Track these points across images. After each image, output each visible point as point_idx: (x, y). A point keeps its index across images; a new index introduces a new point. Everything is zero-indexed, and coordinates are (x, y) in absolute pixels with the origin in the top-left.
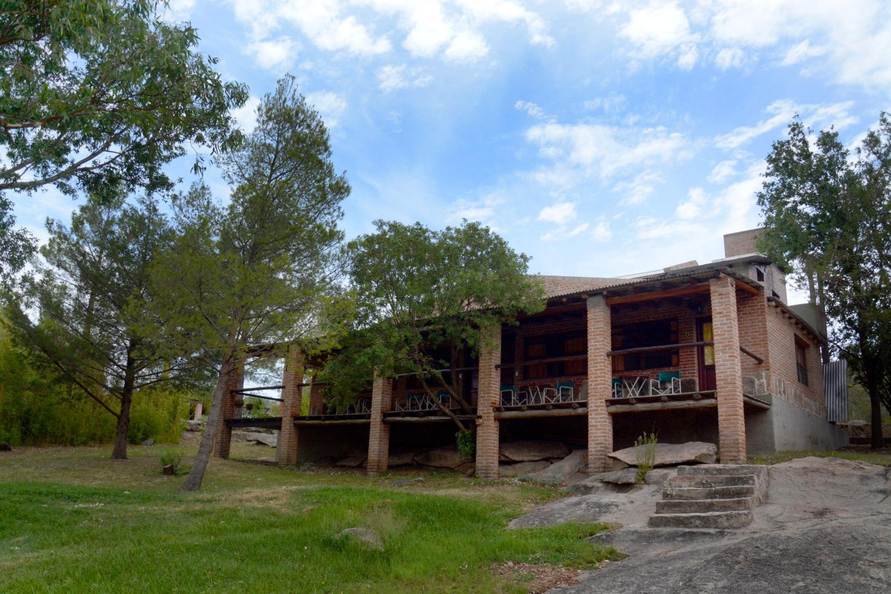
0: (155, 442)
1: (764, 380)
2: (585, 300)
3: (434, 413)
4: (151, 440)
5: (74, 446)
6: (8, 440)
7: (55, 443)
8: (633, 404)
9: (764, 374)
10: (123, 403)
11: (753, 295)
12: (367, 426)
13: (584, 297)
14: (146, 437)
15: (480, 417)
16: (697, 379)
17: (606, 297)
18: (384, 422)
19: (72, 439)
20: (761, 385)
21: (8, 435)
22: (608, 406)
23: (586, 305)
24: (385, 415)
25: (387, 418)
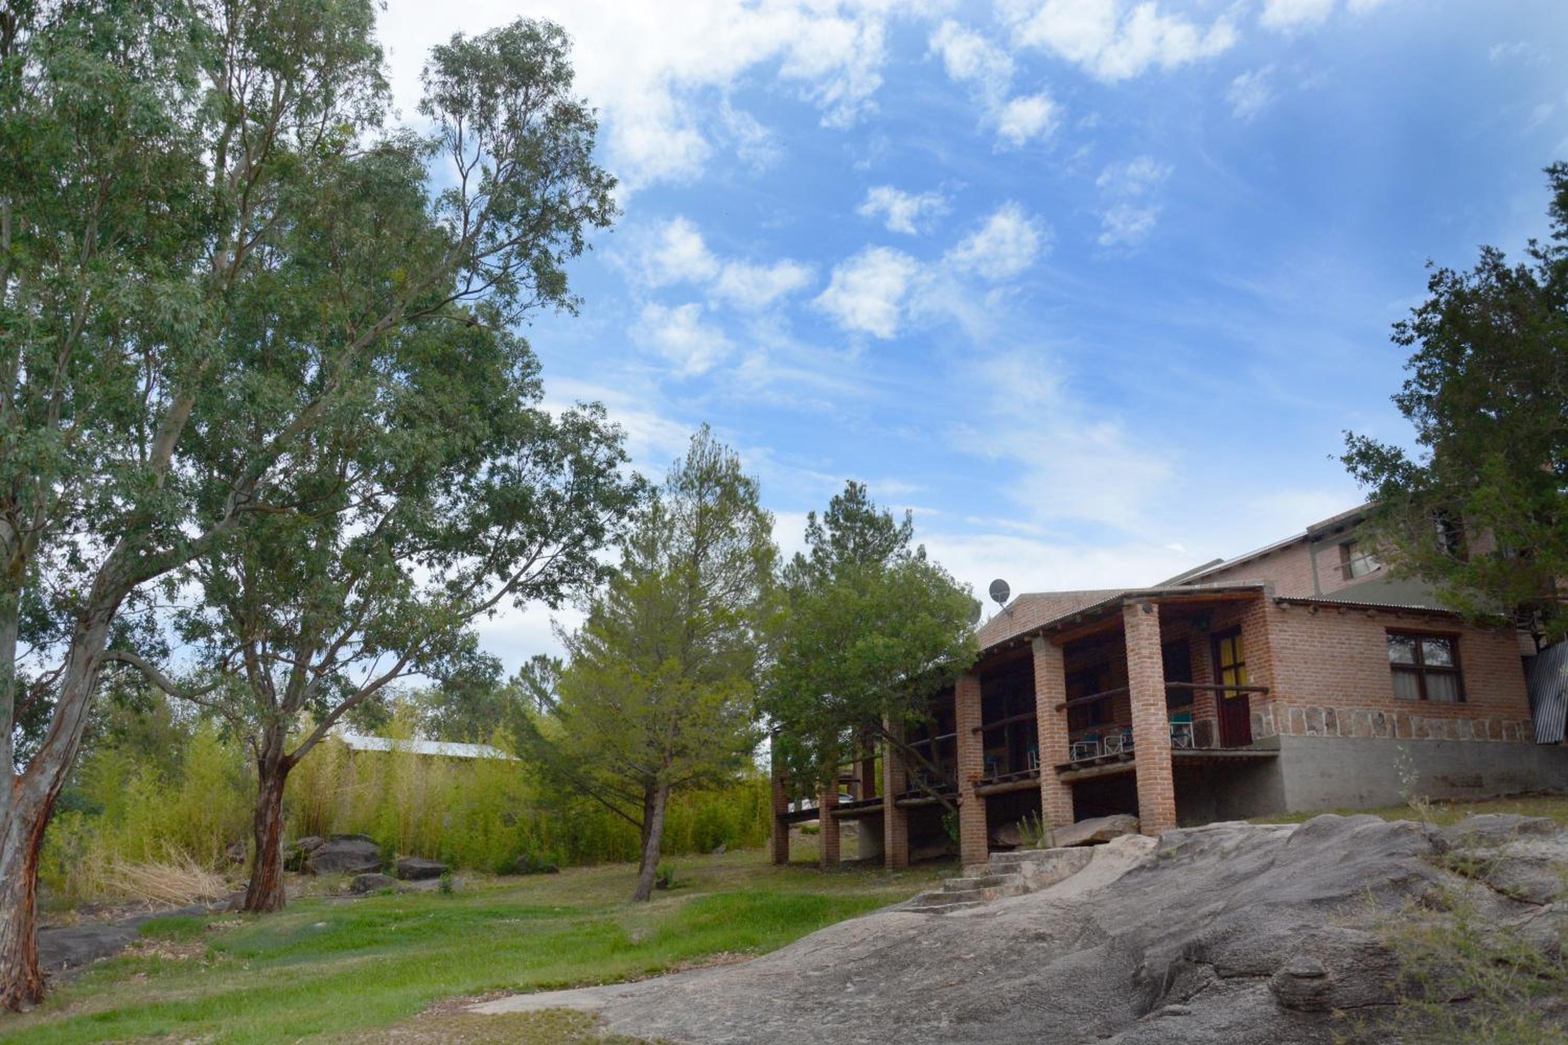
0: (728, 849)
1: (1271, 717)
2: (1030, 643)
3: (916, 795)
4: (722, 847)
5: (631, 862)
6: (556, 860)
7: (608, 860)
8: (1077, 770)
9: (1270, 708)
10: (645, 810)
11: (1253, 600)
12: (881, 813)
13: (1026, 639)
14: (717, 843)
15: (961, 795)
16: (1215, 721)
17: (1046, 636)
18: (896, 807)
19: (627, 853)
20: (1268, 724)
21: (554, 855)
22: (1058, 774)
23: (1031, 648)
24: (897, 797)
25: (900, 802)
